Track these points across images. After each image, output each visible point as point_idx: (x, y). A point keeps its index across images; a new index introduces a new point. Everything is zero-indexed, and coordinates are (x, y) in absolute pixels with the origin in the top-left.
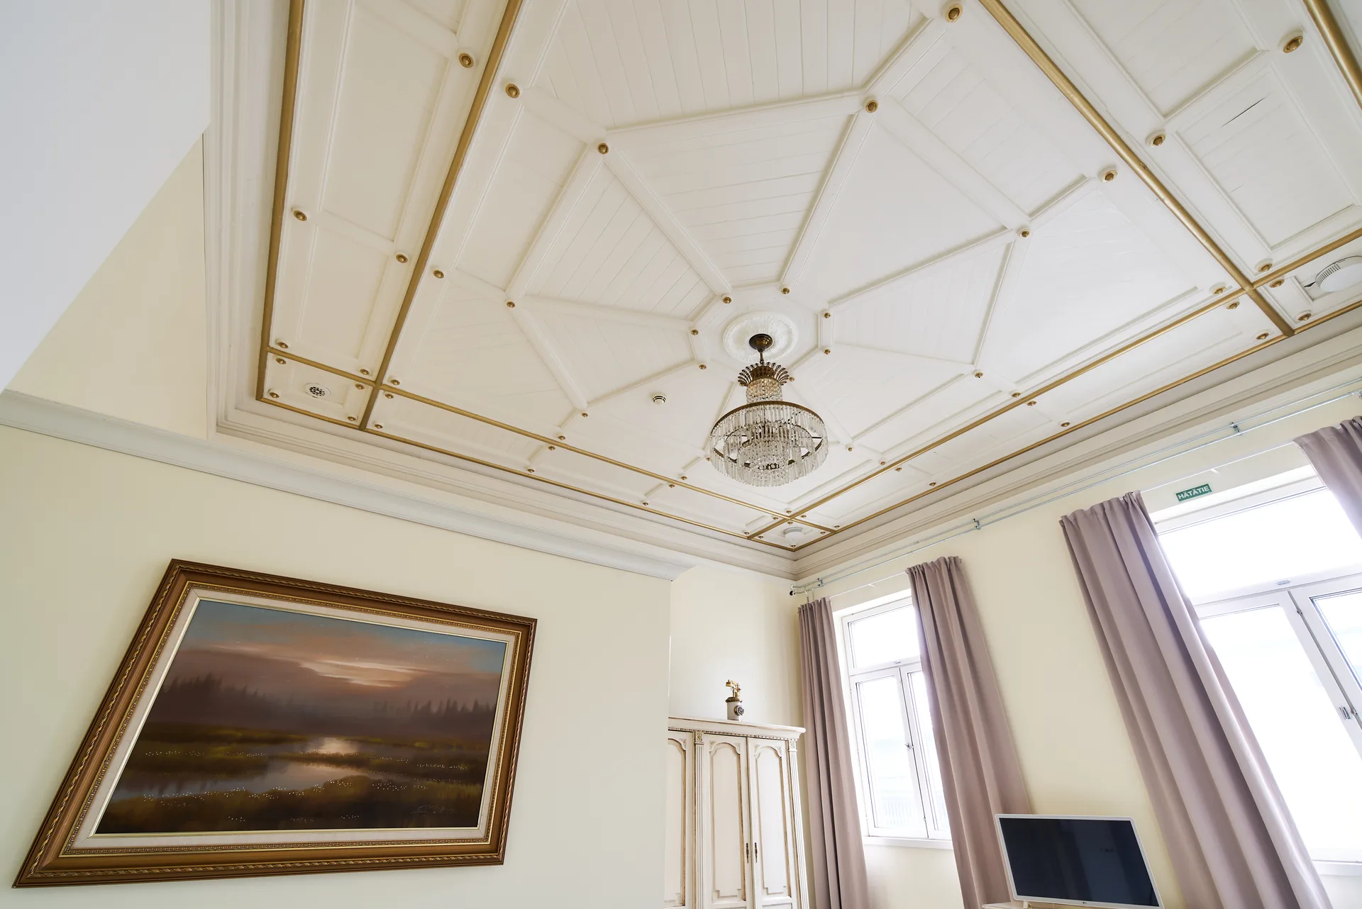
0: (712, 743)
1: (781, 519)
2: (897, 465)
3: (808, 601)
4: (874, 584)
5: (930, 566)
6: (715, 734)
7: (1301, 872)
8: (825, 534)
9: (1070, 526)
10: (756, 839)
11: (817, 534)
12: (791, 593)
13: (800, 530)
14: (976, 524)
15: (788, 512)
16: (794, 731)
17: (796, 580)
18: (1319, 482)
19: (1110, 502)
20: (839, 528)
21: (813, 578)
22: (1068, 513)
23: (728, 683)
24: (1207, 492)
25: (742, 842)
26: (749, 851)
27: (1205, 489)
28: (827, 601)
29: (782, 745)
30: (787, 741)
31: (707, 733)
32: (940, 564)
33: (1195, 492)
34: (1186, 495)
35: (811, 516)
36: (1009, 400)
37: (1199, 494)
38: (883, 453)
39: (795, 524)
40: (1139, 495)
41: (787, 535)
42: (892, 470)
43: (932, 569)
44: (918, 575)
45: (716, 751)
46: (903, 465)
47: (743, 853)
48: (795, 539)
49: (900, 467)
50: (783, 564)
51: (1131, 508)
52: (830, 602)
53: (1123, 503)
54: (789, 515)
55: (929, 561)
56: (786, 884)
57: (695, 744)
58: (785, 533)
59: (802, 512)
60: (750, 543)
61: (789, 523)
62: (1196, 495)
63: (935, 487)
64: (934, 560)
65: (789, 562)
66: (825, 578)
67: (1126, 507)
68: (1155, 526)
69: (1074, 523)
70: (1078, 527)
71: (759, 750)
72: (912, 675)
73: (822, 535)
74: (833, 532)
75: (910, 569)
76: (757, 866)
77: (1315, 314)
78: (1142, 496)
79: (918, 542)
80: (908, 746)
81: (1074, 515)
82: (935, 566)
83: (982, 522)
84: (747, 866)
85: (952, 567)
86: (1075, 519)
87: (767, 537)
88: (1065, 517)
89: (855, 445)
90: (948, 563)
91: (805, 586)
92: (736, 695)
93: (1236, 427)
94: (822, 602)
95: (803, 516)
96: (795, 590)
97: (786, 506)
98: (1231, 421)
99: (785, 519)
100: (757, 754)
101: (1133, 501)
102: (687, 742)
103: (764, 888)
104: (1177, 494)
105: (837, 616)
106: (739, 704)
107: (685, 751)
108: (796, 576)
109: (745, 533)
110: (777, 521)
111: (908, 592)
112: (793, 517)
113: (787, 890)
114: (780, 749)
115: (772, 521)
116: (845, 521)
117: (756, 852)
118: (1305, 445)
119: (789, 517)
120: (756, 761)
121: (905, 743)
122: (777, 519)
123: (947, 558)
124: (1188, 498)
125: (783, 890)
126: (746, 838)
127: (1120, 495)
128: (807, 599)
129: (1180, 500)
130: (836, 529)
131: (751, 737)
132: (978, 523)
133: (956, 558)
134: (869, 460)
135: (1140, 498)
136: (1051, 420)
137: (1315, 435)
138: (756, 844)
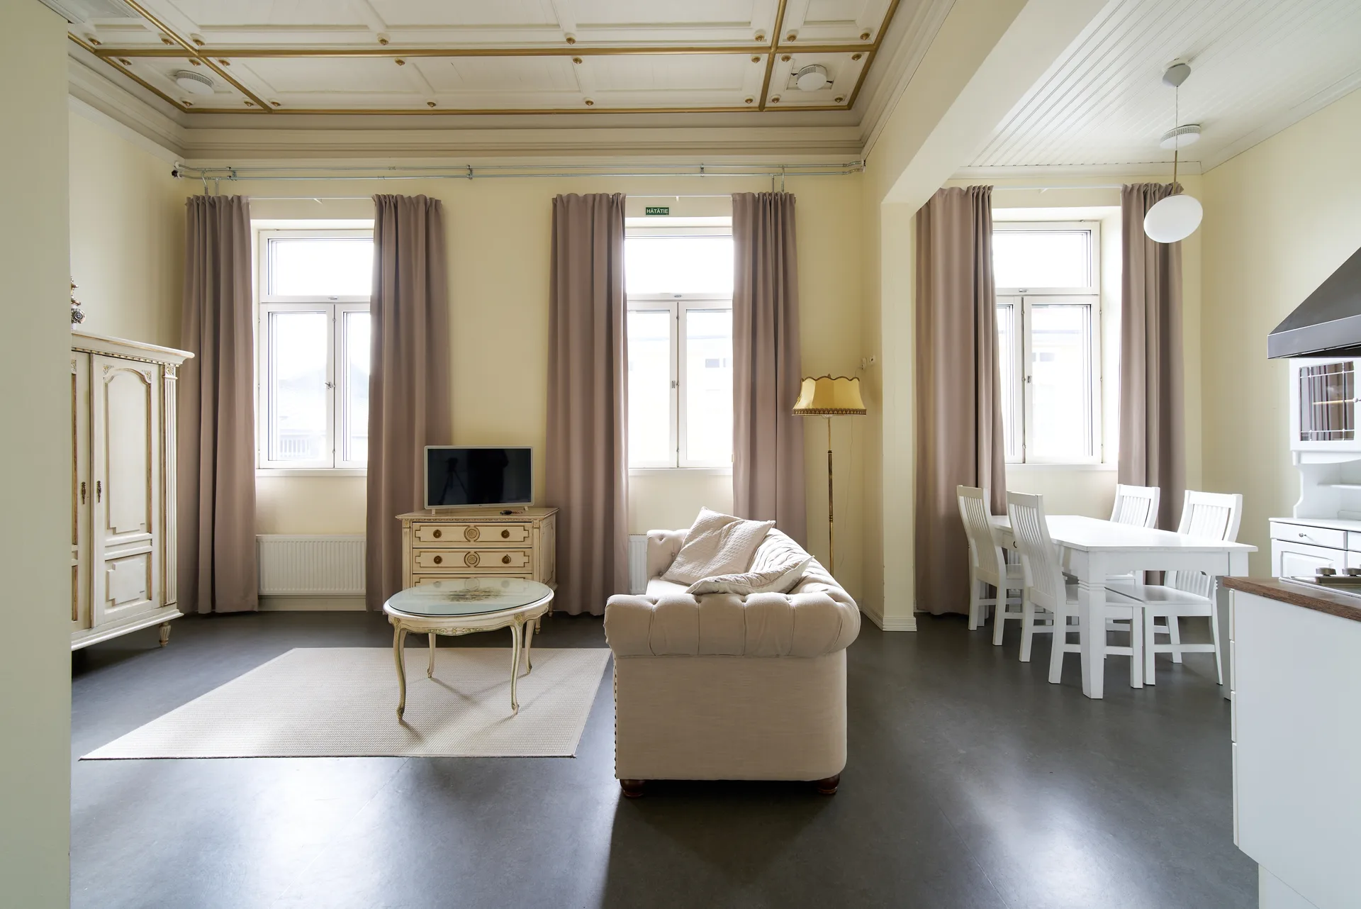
1: (180, 47)
2: (401, 55)
3: (206, 192)
4: (321, 200)
5: (406, 201)
8: (252, 107)
9: (561, 207)
10: (99, 475)
11: (236, 100)
12: (174, 173)
13: (209, 82)
14: (469, 172)
15: (197, 41)
16: (172, 353)
17: (185, 156)
18: (730, 231)
19: (601, 195)
20: (279, 108)
21: (223, 163)
22: (564, 193)
24: (665, 214)
25: (76, 481)
26: (84, 491)
27: (666, 211)
28: (244, 201)
29: (154, 371)
30: (161, 366)
32: (418, 203)
33: (659, 211)
34: (652, 211)
35: (238, 68)
36: (563, 42)
37: (660, 214)
38: (387, 27)
39: (203, 69)
40: (624, 198)
41: (179, 79)
42: (390, 61)
43: (408, 205)
44: (391, 209)
46: (409, 60)
47: (76, 493)
48: (195, 92)
49: (402, 59)
50: (164, 124)
51: (614, 208)
52: (248, 204)
53: (611, 200)
54: (197, 46)
55: (406, 195)
56: (144, 521)
58: (177, 74)
59: (225, 54)
60: (95, 62)
61: (192, 61)
62: (658, 214)
63: (433, 111)
64: (413, 195)
65: (174, 125)
66: (243, 169)
67: (612, 204)
68: (626, 230)
69: (565, 204)
70: (569, 210)
71: (111, 372)
72: (349, 315)
73: (246, 107)
74: (266, 110)
75: (379, 197)
76: (99, 509)
77: (782, 102)
78: (626, 199)
79: (394, 168)
80: (329, 385)
81: (569, 196)
82: (413, 202)
83: (475, 172)
84: (82, 509)
85: (431, 210)
86: (568, 202)
87: (140, 67)
88: (560, 196)
90: (429, 204)
91: (204, 171)
93: (702, 168)
94: (235, 201)
95: (223, 62)
96: (183, 171)
97: (196, 31)
98: (701, 162)
99: (187, 51)
100: (108, 376)
101: (619, 201)
103: (108, 527)
104: (647, 208)
105: (255, 224)
108: (184, 151)
109: (92, 41)
110: (168, 47)
111: (371, 223)
112: (204, 53)
113: (145, 527)
114: (149, 374)
115: (160, 44)
116: (289, 101)
117: (99, 491)
118: (736, 201)
119: (196, 50)
120: (106, 385)
121: (325, 381)
122: (171, 43)
123: (428, 198)
124: (652, 214)
125: (139, 527)
126: (82, 477)
127: (611, 192)
128: (206, 189)
129: (647, 214)
130: (273, 107)
131: (98, 354)
132: (471, 171)
133: (437, 202)
134: (366, 27)
135: (625, 202)
136: (580, 91)
137: (743, 196)
138: (99, 482)
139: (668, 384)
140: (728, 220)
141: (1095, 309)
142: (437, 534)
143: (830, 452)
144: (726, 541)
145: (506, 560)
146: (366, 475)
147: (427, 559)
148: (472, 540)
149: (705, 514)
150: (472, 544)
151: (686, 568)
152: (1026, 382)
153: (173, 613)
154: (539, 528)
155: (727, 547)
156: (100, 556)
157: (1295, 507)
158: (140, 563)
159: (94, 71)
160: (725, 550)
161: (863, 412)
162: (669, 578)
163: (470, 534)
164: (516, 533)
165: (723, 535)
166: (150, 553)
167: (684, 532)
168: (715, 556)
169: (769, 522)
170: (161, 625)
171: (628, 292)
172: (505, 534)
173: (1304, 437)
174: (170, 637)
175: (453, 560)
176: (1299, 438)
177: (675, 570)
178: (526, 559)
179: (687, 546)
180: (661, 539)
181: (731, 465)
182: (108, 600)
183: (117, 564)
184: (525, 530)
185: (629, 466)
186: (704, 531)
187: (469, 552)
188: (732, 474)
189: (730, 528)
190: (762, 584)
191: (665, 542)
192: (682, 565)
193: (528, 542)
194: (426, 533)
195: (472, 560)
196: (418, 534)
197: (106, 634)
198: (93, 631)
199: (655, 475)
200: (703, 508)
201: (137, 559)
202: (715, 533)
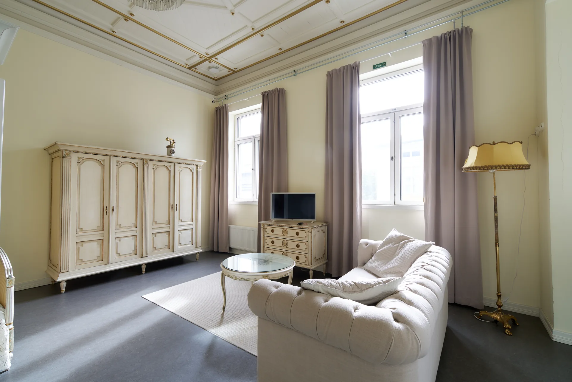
0: (154, 165)
1: (204, 59)
2: (261, 32)
6: (156, 161)
7: (357, 208)
8: (230, 73)
9: (330, 77)
10: (177, 202)
11: (225, 72)
12: (213, 102)
13: (217, 68)
14: (295, 73)
15: (207, 54)
16: (200, 161)
17: (216, 96)
19: (347, 66)
20: (237, 70)
21: (224, 95)
22: (330, 70)
23: (167, 139)
24: (384, 66)
25: (170, 204)
26: (172, 207)
27: (384, 64)
28: (227, 106)
29: (195, 167)
30: (197, 166)
31: (151, 160)
32: (275, 91)
34: (376, 66)
35: (222, 59)
37: (381, 66)
38: (253, 22)
39: (213, 63)
40: (359, 63)
41: (210, 70)
42: (259, 36)
43: (272, 93)
44: (266, 97)
45: (157, 168)
46: (265, 32)
47: (170, 208)
48: (216, 73)
49: (262, 34)
50: (210, 86)
52: (228, 107)
53: (352, 67)
54: (208, 56)
55: (271, 89)
56: (191, 218)
57: (143, 165)
58: (209, 68)
59: (215, 55)
60: (189, 71)
61: (209, 62)
62: (380, 67)
63: (282, 52)
64: (274, 89)
65: (214, 86)
66: (229, 95)
67: (353, 69)
69: (331, 75)
70: (333, 77)
72: (258, 142)
74: (234, 72)
75: (263, 93)
76: (177, 213)
78: (360, 64)
79: (269, 80)
80: (253, 169)
81: (333, 71)
82: (273, 92)
84: (171, 213)
85: (280, 93)
86: (332, 74)
87: (199, 69)
88: (329, 72)
89: (236, 11)
90: (279, 91)
91: (219, 99)
92: (172, 145)
93: (406, 33)
94: (225, 107)
95: (216, 59)
96: (215, 100)
97: (206, 51)
98: (405, 30)
99: (206, 59)
100: (180, 170)
101: (356, 66)
102: (139, 164)
103: (179, 219)
104: (374, 65)
106: (173, 149)
107: (137, 168)
108: (216, 93)
109: (187, 65)
112: (210, 58)
113: (191, 220)
114: (193, 169)
115: (200, 60)
116: (239, 66)
117: (177, 207)
118: (425, 44)
119: (208, 58)
120: (180, 173)
121: (251, 168)
122: (202, 58)
123: (279, 89)
124: (377, 68)
125: (189, 220)
126: (172, 203)
127: (352, 63)
128: (220, 105)
129: (374, 69)
130: (236, 70)
131: (177, 163)
132: (296, 72)
133: (282, 89)
134: (247, 26)
135: (359, 65)
136: (337, 18)
137: (430, 40)
138: (177, 205)
139: (389, 158)
140: (420, 60)
142: (273, 231)
143: (495, 197)
144: (400, 251)
145: (298, 246)
146: (258, 204)
147: (269, 241)
148: (285, 235)
149: (394, 233)
150: (285, 237)
151: (375, 264)
153: (200, 250)
154: (311, 232)
155: (399, 255)
156: (177, 228)
158: (189, 232)
159: (189, 74)
160: (398, 257)
161: (528, 167)
162: (366, 268)
163: (284, 232)
164: (302, 234)
165: (399, 247)
166: (193, 229)
167: (380, 242)
168: (392, 259)
169: (430, 242)
170: (197, 254)
171: (361, 113)
172: (297, 234)
174: (199, 258)
175: (278, 243)
177: (370, 264)
178: (306, 247)
179: (379, 251)
180: (366, 245)
181: (423, 204)
182: (179, 243)
183: (182, 232)
184: (305, 233)
185: (363, 203)
186: (388, 244)
187: (284, 240)
188: (423, 209)
189: (404, 244)
190: (354, 291)
191: (368, 247)
192: (374, 262)
193: (307, 238)
194: (269, 230)
195: (285, 244)
196: (267, 230)
197: (178, 254)
198: (174, 253)
199: (376, 209)
200: (393, 229)
201: (189, 231)
202: (395, 245)
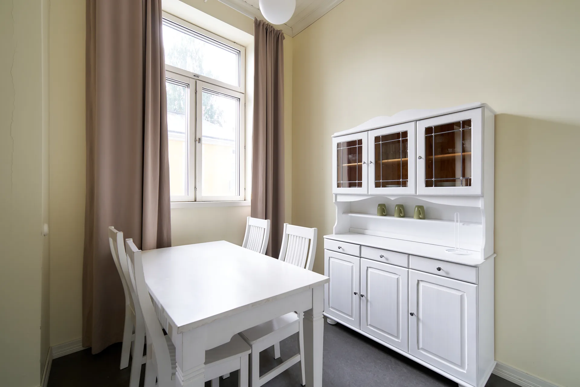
141: (242, 100)
152: (197, 142)
157: (334, 227)
173: (339, 186)
176: (336, 186)
